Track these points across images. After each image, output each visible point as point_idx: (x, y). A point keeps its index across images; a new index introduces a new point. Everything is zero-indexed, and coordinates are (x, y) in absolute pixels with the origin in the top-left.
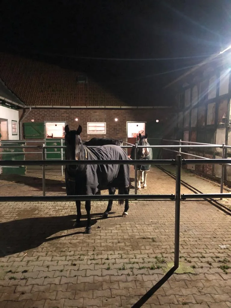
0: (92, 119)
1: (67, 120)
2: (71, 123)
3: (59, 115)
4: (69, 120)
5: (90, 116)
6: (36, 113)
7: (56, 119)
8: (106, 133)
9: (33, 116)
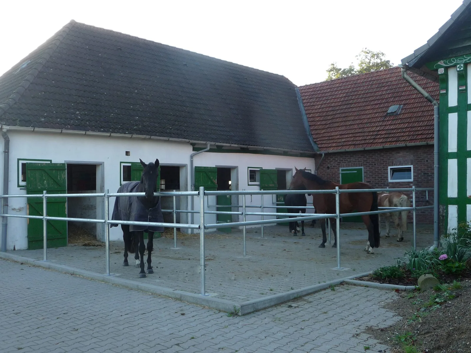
0: (394, 162)
1: (364, 165)
2: (369, 168)
3: (355, 160)
4: (367, 165)
5: (391, 158)
6: (331, 160)
7: (352, 165)
8: (414, 180)
9: (328, 163)
